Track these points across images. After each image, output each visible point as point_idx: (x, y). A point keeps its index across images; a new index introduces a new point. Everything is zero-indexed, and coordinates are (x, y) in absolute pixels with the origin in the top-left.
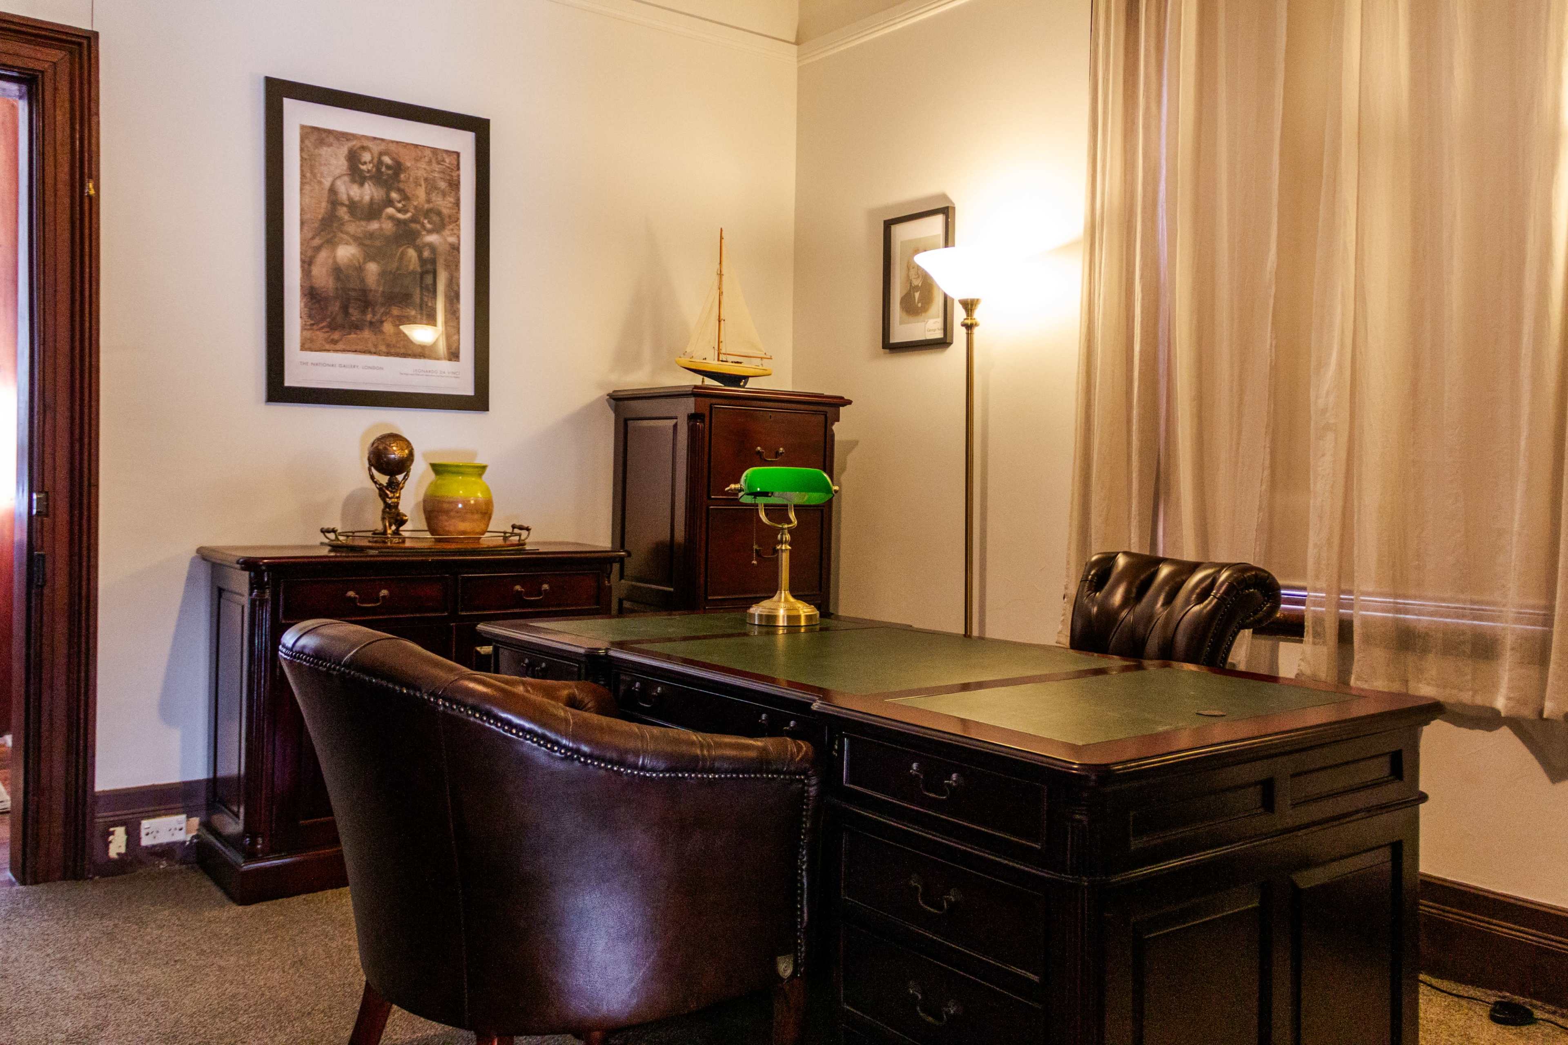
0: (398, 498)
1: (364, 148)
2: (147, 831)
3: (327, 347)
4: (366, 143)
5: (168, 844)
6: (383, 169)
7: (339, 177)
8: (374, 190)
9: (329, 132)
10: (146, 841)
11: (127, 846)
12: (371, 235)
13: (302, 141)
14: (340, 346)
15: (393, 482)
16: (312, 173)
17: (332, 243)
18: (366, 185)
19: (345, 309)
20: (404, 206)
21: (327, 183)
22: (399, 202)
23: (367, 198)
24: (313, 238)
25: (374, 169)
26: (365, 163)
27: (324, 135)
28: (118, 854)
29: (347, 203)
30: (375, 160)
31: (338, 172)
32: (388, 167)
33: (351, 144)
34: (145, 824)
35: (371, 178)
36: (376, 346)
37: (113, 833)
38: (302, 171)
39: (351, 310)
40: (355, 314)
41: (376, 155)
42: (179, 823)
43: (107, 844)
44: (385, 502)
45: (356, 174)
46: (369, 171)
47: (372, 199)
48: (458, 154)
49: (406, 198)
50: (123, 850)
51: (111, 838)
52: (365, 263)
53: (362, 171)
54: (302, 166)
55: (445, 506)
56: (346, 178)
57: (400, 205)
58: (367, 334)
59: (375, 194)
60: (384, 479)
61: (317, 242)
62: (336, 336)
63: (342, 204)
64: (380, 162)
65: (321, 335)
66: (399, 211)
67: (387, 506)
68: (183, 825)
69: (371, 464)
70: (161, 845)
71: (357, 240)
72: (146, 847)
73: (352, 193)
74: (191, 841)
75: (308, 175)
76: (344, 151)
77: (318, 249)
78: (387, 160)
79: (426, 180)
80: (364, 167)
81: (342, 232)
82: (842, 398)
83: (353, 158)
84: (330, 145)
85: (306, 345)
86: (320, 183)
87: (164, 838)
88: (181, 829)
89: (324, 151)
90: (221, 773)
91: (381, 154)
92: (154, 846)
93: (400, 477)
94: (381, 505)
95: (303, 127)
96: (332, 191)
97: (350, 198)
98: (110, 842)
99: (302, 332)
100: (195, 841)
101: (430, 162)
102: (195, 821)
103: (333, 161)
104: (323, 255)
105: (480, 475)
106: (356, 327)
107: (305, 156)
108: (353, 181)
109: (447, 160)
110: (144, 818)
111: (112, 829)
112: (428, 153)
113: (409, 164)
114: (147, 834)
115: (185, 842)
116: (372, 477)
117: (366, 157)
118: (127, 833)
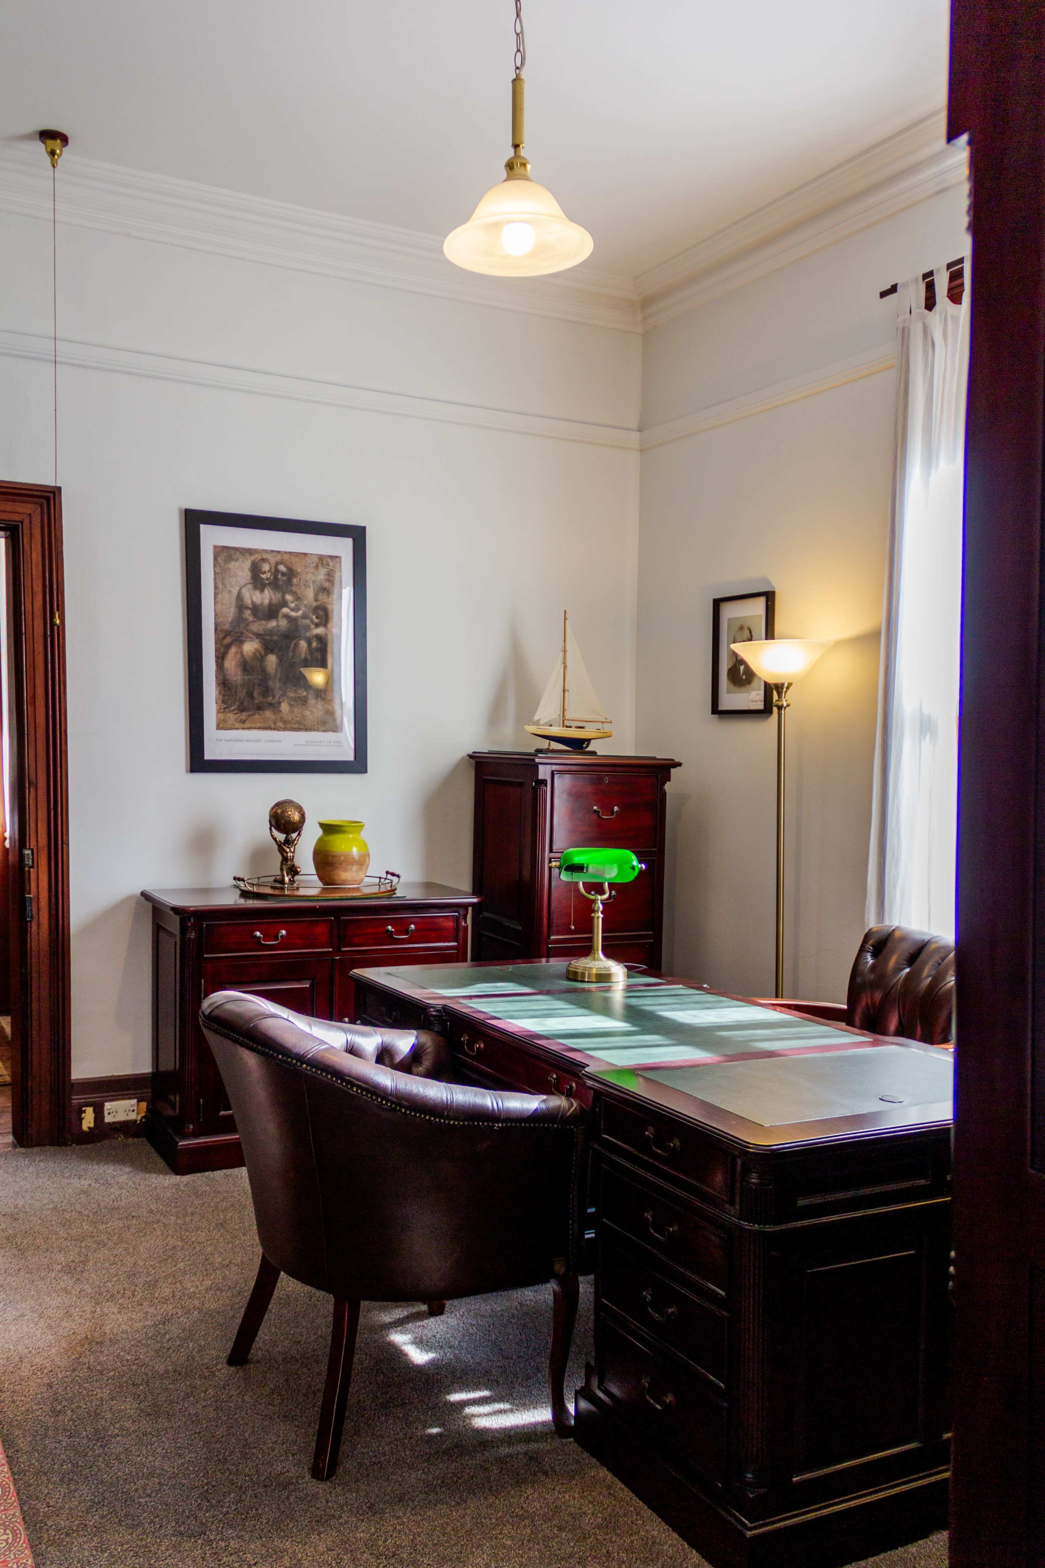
0: (293, 853)
1: (263, 560)
2: (109, 1111)
3: (237, 726)
4: (265, 556)
5: (124, 1122)
6: (279, 576)
7: (245, 586)
8: (272, 594)
9: (236, 549)
10: (108, 1119)
11: (95, 1122)
12: (270, 632)
13: (215, 559)
14: (247, 725)
15: (289, 840)
16: (223, 584)
17: (239, 641)
19: (251, 693)
20: (296, 605)
21: (235, 591)
22: (292, 602)
24: (225, 638)
25: (272, 577)
26: (265, 572)
27: (232, 552)
28: (89, 1128)
29: (251, 606)
30: (273, 570)
31: (243, 582)
32: (283, 574)
33: (253, 558)
34: (108, 1106)
35: (269, 584)
36: (275, 723)
37: (84, 1112)
38: (215, 583)
39: (255, 695)
40: (258, 699)
41: (273, 565)
42: (132, 1106)
43: (81, 1120)
44: (283, 856)
45: (257, 582)
46: (268, 579)
48: (339, 557)
49: (298, 598)
50: (92, 1125)
51: (83, 1115)
52: (266, 654)
53: (262, 579)
54: (215, 579)
55: (331, 856)
56: (250, 586)
57: (293, 605)
58: (268, 713)
59: (273, 597)
61: (228, 641)
63: (247, 608)
64: (277, 570)
66: (292, 610)
67: (284, 859)
68: (135, 1108)
70: (119, 1123)
71: (260, 637)
72: (109, 1123)
73: (255, 599)
74: (141, 1120)
75: (220, 586)
76: (248, 564)
77: (228, 647)
78: (282, 568)
79: (314, 582)
80: (264, 576)
81: (247, 630)
82: (674, 761)
83: (255, 570)
84: (237, 560)
85: (222, 725)
86: (230, 592)
87: (121, 1117)
88: (133, 1111)
89: (233, 565)
90: (161, 1068)
91: (277, 564)
92: (114, 1123)
95: (215, 547)
96: (240, 597)
97: (253, 602)
98: (83, 1118)
99: (217, 714)
100: (144, 1120)
101: (317, 567)
102: (144, 1104)
103: (240, 573)
104: (233, 650)
106: (260, 708)
107: (217, 571)
108: (255, 588)
109: (330, 564)
110: (107, 1101)
111: (84, 1109)
112: (315, 559)
113: (299, 570)
114: (109, 1114)
115: (136, 1121)
116: (272, 835)
117: (266, 567)
118: (94, 1111)
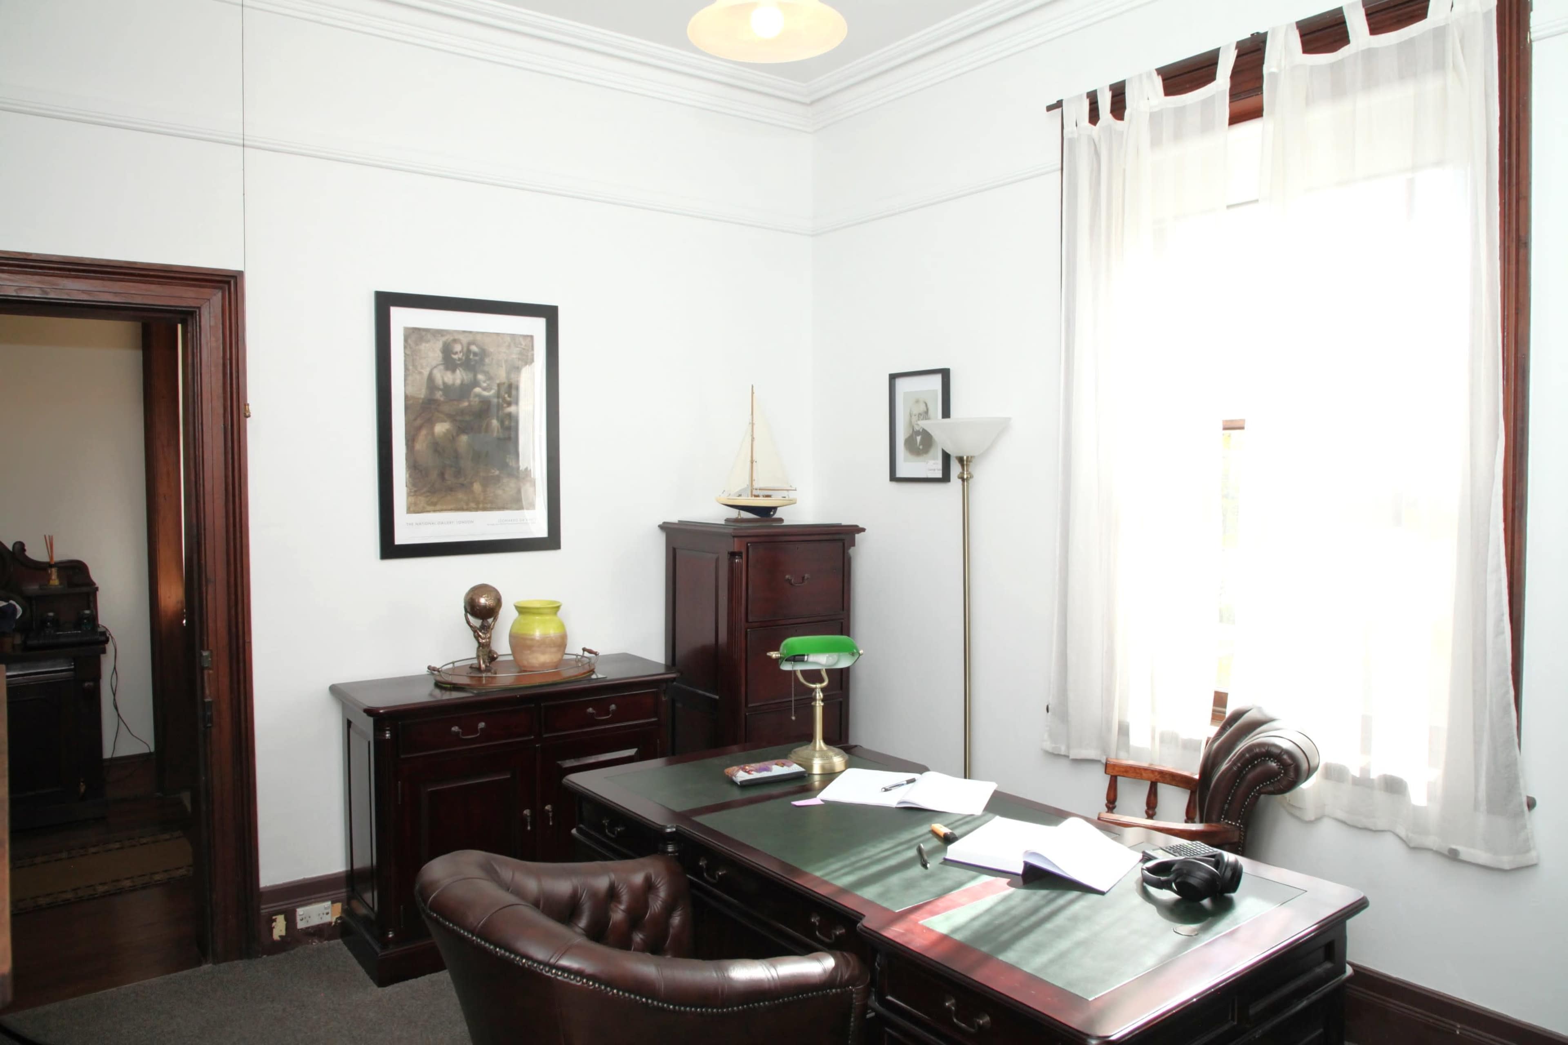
0: (490, 638)
1: (455, 341)
2: (301, 917)
3: (429, 508)
4: (457, 337)
5: (318, 926)
6: (471, 356)
7: (435, 367)
8: (464, 375)
9: (427, 330)
10: (301, 925)
11: (287, 929)
12: (462, 412)
13: (406, 340)
14: (438, 507)
15: (485, 626)
16: (413, 365)
17: (430, 422)
18: (458, 371)
19: (442, 475)
21: (426, 373)
22: (484, 382)
23: (458, 382)
24: (415, 419)
25: (464, 358)
26: (456, 353)
27: (424, 333)
28: (280, 936)
29: (442, 387)
30: (465, 349)
31: (434, 363)
32: (475, 354)
33: (444, 339)
34: (300, 911)
35: (461, 365)
36: (467, 504)
37: (275, 920)
38: (406, 365)
39: (447, 476)
40: (450, 480)
41: (465, 345)
42: (326, 908)
43: (271, 929)
44: (479, 643)
45: (449, 363)
46: (459, 359)
47: (462, 381)
48: (532, 337)
49: (490, 378)
50: (283, 933)
51: (274, 924)
52: (458, 435)
53: (454, 360)
54: (405, 361)
55: (529, 642)
56: (442, 367)
57: (485, 385)
58: (460, 495)
59: (465, 377)
60: (476, 622)
61: (419, 422)
62: (435, 499)
63: (439, 389)
64: (469, 351)
65: (422, 500)
66: (485, 389)
67: (481, 645)
68: (329, 911)
69: (466, 611)
70: (312, 927)
71: (451, 417)
72: (301, 929)
73: (446, 379)
74: (336, 922)
75: (411, 367)
77: (420, 428)
78: (474, 348)
79: (506, 361)
80: (455, 357)
81: (438, 411)
82: (857, 526)
83: (447, 351)
84: (428, 341)
85: (412, 509)
87: (315, 921)
88: (327, 914)
89: (424, 346)
90: (356, 867)
91: (469, 344)
92: (307, 928)
93: (490, 620)
94: (476, 645)
95: (406, 329)
96: (431, 379)
97: (444, 383)
98: (274, 927)
99: (407, 498)
100: (339, 921)
101: (509, 346)
102: (339, 906)
103: (431, 354)
104: (424, 432)
105: (555, 613)
106: (451, 489)
107: (408, 352)
108: (447, 368)
109: (523, 343)
110: (299, 906)
111: (274, 917)
112: (508, 339)
113: (492, 350)
114: (302, 920)
115: (330, 923)
116: (468, 622)
117: (458, 348)
118: (286, 919)
